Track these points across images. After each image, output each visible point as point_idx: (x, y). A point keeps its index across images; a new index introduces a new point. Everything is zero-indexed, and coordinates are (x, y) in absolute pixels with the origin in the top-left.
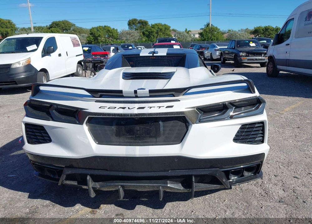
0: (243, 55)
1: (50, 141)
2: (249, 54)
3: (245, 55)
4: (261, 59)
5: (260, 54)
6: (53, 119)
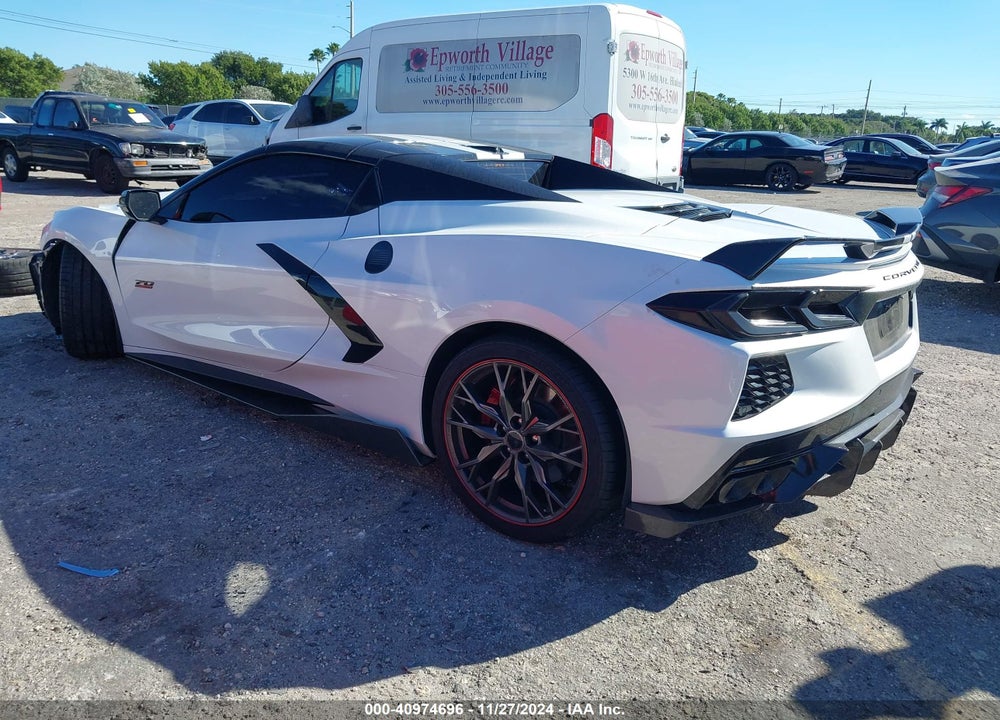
0: (135, 152)
1: (790, 391)
2: (152, 147)
3: (139, 154)
4: (190, 167)
5: (182, 151)
6: (812, 329)
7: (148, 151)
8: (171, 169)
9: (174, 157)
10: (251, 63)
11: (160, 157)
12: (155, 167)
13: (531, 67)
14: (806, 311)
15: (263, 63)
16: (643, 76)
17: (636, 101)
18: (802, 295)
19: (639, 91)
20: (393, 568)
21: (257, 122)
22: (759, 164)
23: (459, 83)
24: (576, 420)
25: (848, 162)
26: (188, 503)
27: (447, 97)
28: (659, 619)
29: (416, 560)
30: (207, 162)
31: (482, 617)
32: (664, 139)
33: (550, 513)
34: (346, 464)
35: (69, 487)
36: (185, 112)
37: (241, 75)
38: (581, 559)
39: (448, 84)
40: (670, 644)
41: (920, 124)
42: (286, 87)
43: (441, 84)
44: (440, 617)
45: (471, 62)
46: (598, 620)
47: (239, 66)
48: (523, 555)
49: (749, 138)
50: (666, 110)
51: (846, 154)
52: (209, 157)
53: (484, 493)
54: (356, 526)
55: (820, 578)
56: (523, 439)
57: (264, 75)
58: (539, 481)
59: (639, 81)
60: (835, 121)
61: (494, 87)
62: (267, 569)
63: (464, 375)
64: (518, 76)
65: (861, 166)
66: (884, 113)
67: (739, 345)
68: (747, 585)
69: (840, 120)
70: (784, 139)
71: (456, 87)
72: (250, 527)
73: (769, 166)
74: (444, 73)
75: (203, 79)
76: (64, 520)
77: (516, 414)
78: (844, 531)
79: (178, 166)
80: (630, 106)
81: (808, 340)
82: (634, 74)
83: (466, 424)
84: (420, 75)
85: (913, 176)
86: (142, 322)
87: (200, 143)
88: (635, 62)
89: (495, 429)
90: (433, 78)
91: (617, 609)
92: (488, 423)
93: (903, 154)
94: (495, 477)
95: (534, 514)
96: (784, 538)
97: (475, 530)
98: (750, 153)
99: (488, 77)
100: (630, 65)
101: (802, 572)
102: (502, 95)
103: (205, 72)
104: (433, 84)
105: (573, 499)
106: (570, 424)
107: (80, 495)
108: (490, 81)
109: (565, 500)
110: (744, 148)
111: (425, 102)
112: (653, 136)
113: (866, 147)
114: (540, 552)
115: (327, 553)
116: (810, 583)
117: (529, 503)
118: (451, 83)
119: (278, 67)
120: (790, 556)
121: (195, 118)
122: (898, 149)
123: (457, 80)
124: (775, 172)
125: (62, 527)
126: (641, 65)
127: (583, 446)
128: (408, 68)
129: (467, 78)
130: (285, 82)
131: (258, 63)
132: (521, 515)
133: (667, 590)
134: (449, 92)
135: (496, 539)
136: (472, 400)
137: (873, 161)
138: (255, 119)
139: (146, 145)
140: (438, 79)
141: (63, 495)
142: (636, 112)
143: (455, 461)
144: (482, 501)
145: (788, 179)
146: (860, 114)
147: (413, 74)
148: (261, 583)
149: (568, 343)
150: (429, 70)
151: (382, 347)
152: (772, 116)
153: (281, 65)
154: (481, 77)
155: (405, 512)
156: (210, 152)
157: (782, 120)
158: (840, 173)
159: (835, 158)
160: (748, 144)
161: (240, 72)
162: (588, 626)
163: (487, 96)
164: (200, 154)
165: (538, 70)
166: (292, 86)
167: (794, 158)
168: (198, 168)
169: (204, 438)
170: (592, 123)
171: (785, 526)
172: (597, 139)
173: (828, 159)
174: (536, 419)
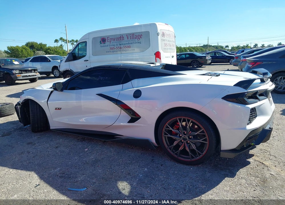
1: (256, 116)
2: (22, 71)
3: (18, 73)
4: (33, 75)
5: (31, 71)
6: (259, 100)
7: (21, 72)
8: (28, 77)
9: (28, 73)
10: (37, 45)
11: (24, 73)
12: (23, 76)
13: (136, 40)
14: (258, 96)
15: (41, 44)
16: (166, 41)
17: (165, 47)
18: (257, 92)
19: (166, 45)
20: (160, 177)
21: (50, 61)
22: (189, 61)
23: (116, 46)
24: (205, 131)
25: (212, 58)
26: (93, 168)
27: (113, 50)
28: (235, 179)
29: (164, 174)
30: (38, 73)
31: (191, 186)
32: (173, 57)
33: (198, 157)
34: (129, 151)
35: (56, 168)
36: (26, 60)
37: (34, 48)
38: (207, 168)
39: (113, 47)
40: (242, 185)
41: (222, 47)
42: (49, 51)
43: (111, 47)
44: (180, 187)
45: (119, 40)
46: (221, 182)
47: (33, 46)
48: (192, 169)
49: (185, 54)
50: (172, 49)
51: (211, 56)
52: (39, 72)
53: (176, 154)
54: (143, 167)
55: (267, 164)
56: (187, 138)
57: (41, 48)
58: (194, 148)
59: (166, 42)
60: (201, 48)
61: (126, 47)
62: (127, 182)
63: (168, 122)
64: (133, 43)
65: (214, 59)
66: (213, 45)
67: (247, 106)
68: (251, 168)
69: (202, 48)
70: (195, 54)
71: (115, 47)
72: (115, 172)
73: (192, 61)
74: (111, 44)
75: (24, 50)
76: (61, 177)
77: (184, 131)
78: (266, 152)
79: (30, 75)
80: (164, 49)
81: (259, 103)
82: (164, 40)
83: (169, 136)
84: (105, 45)
85: (228, 61)
86: (56, 119)
87: (36, 69)
88: (164, 37)
89: (178, 136)
90: (108, 45)
91: (224, 178)
92: (176, 134)
93: (225, 55)
94: (180, 149)
95: (193, 158)
96: (253, 155)
97: (175, 164)
98: (186, 58)
99: (125, 44)
100: (163, 38)
101: (262, 163)
102: (129, 49)
103: (24, 48)
104: (109, 47)
105: (205, 152)
106: (203, 132)
107: (60, 170)
108: (125, 45)
109: (202, 153)
110: (184, 57)
111: (107, 52)
112: (170, 56)
113: (215, 54)
114: (195, 167)
115: (140, 175)
116: (266, 165)
117: (191, 155)
118: (114, 46)
119: (45, 45)
120: (257, 159)
121: (30, 61)
122: (223, 54)
123: (116, 45)
124: (194, 63)
125: (62, 179)
126: (165, 38)
127: (207, 137)
128: (101, 43)
129: (118, 45)
130: (48, 49)
131: (39, 44)
132: (189, 158)
133: (233, 172)
134: (113, 49)
135: (182, 166)
136: (171, 129)
137: (217, 58)
138: (49, 60)
139: (20, 70)
140: (110, 45)
141: (56, 170)
142: (165, 50)
143: (167, 146)
144: (176, 156)
145: (197, 64)
146: (207, 46)
147: (102, 45)
148: (127, 186)
149: (200, 111)
150: (107, 43)
151: (141, 118)
152: (184, 48)
153: (46, 45)
154: (122, 44)
155: (154, 162)
156: (39, 71)
157: (187, 49)
158: (210, 61)
159: (208, 57)
160: (185, 56)
161: (34, 47)
162: (219, 184)
163: (125, 49)
164: (36, 72)
165: (139, 41)
166: (50, 50)
167: (197, 59)
168: (36, 75)
169: (86, 150)
170: (155, 54)
171: (251, 152)
172: (157, 58)
173: (207, 58)
174: (191, 132)
